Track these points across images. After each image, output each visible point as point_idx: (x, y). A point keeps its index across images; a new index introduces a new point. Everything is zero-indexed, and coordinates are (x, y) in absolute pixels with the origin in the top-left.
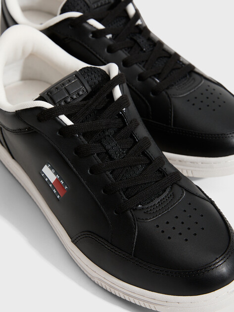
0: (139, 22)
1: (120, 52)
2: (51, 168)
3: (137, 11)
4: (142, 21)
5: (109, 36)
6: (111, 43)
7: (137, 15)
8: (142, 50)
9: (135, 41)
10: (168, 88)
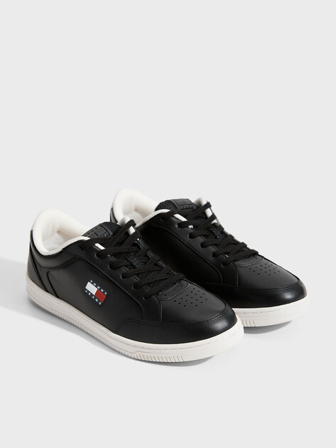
0: (215, 221)
1: (199, 237)
2: (92, 283)
3: (213, 214)
4: (217, 221)
5: (191, 227)
6: (192, 231)
7: (213, 217)
8: (216, 238)
9: (211, 232)
10: (235, 261)
